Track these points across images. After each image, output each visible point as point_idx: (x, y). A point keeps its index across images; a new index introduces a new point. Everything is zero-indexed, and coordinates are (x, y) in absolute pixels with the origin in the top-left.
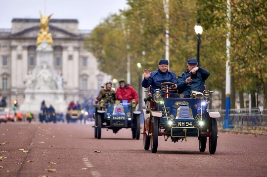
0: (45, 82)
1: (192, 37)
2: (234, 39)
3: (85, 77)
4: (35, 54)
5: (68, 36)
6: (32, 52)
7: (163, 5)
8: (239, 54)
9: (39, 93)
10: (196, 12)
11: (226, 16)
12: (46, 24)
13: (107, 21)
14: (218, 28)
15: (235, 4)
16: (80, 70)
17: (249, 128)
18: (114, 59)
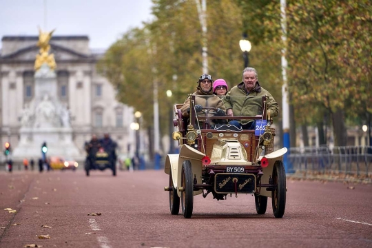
0: (47, 118)
1: (237, 55)
2: (292, 57)
3: (99, 110)
4: (33, 82)
5: (76, 58)
6: (28, 79)
7: (198, 14)
8: (299, 76)
9: (39, 133)
10: (240, 22)
11: (281, 28)
12: (47, 43)
13: (126, 36)
14: (270, 43)
15: (291, 11)
16: (92, 101)
17: (315, 172)
18: (137, 86)
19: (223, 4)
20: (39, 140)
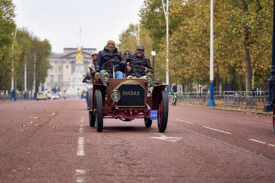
1: (151, 57)
2: (170, 58)
4: (75, 66)
6: (73, 64)
7: (136, 41)
8: (173, 65)
9: (76, 85)
11: (166, 47)
12: (80, 51)
14: (162, 53)
15: (170, 41)
19: (146, 37)
20: (76, 87)
